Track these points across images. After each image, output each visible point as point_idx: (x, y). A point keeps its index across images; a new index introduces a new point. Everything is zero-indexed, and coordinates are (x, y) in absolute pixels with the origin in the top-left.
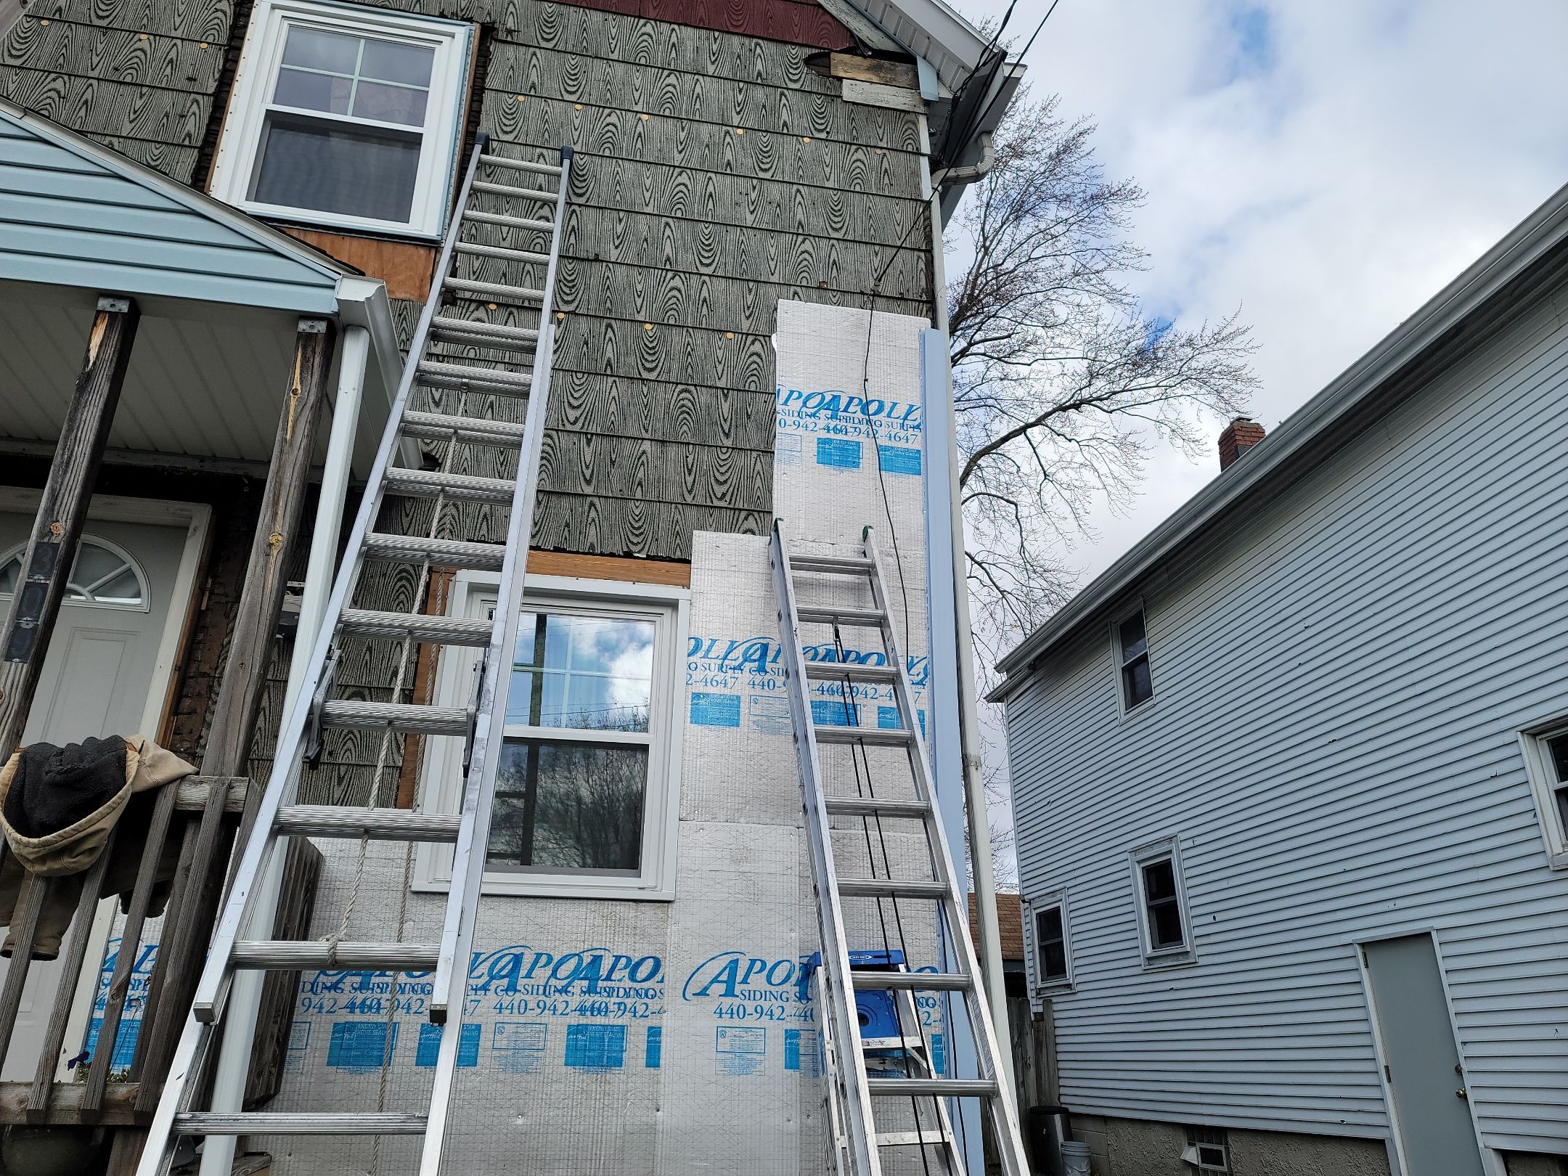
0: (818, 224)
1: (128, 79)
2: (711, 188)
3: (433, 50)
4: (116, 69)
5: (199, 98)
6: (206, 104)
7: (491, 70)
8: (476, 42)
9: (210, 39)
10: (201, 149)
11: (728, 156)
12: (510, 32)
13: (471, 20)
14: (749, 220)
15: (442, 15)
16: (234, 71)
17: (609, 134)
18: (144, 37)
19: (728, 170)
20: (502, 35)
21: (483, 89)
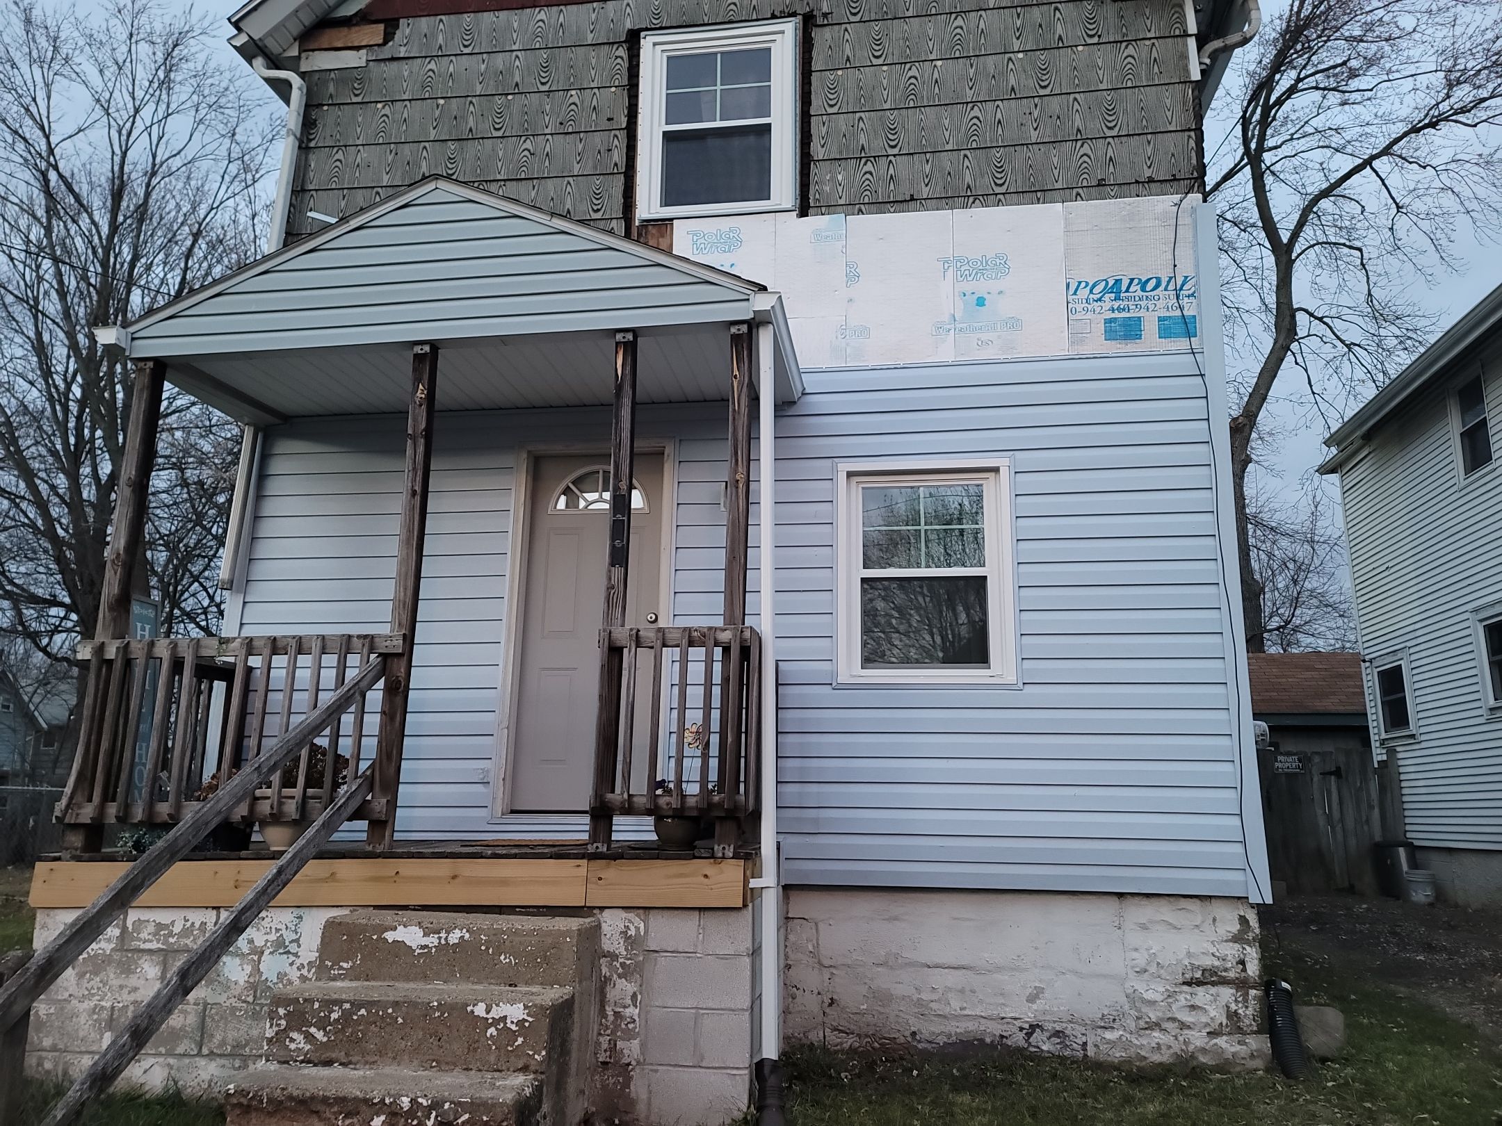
0: (1095, 127)
1: (570, 130)
2: (999, 116)
3: (769, 49)
4: (561, 124)
5: (617, 133)
6: (622, 135)
7: (814, 54)
8: (800, 33)
9: (617, 84)
10: (625, 174)
11: (1012, 82)
12: (825, 15)
13: (794, 15)
14: (1034, 135)
15: (774, 17)
16: (636, 105)
17: (912, 86)
18: (573, 92)
19: (1014, 94)
20: (820, 21)
21: (810, 72)
